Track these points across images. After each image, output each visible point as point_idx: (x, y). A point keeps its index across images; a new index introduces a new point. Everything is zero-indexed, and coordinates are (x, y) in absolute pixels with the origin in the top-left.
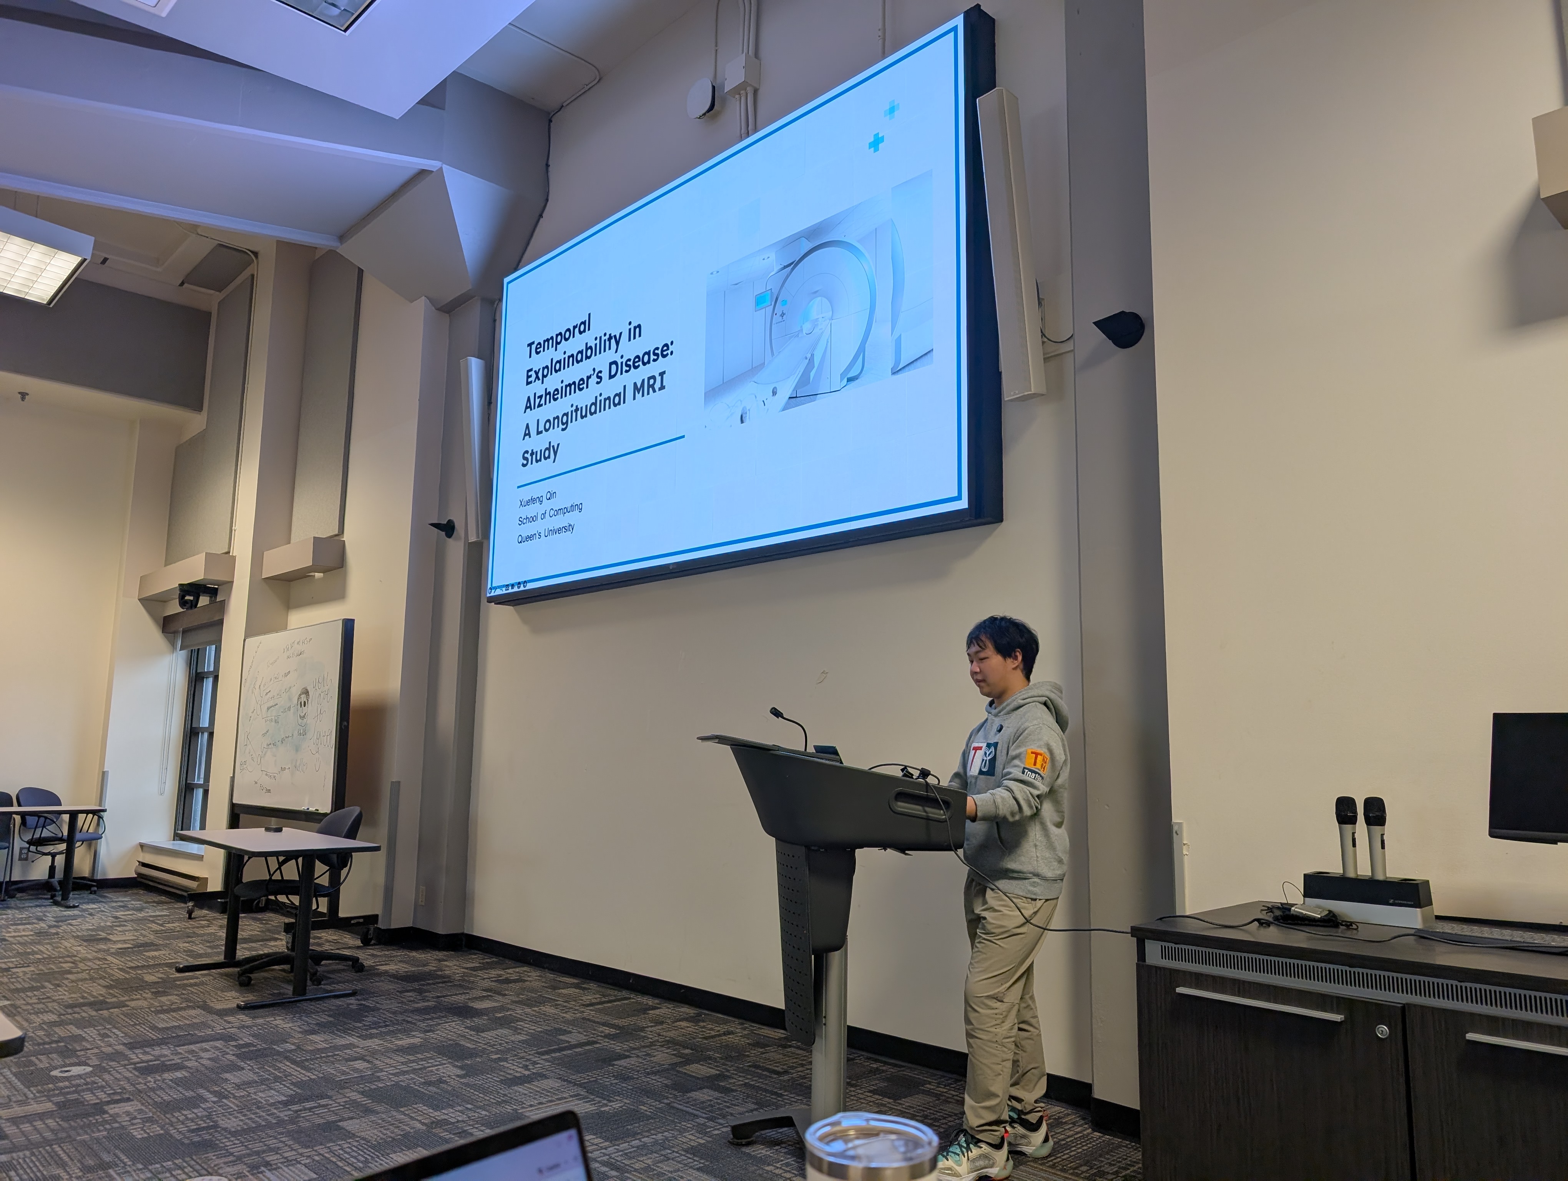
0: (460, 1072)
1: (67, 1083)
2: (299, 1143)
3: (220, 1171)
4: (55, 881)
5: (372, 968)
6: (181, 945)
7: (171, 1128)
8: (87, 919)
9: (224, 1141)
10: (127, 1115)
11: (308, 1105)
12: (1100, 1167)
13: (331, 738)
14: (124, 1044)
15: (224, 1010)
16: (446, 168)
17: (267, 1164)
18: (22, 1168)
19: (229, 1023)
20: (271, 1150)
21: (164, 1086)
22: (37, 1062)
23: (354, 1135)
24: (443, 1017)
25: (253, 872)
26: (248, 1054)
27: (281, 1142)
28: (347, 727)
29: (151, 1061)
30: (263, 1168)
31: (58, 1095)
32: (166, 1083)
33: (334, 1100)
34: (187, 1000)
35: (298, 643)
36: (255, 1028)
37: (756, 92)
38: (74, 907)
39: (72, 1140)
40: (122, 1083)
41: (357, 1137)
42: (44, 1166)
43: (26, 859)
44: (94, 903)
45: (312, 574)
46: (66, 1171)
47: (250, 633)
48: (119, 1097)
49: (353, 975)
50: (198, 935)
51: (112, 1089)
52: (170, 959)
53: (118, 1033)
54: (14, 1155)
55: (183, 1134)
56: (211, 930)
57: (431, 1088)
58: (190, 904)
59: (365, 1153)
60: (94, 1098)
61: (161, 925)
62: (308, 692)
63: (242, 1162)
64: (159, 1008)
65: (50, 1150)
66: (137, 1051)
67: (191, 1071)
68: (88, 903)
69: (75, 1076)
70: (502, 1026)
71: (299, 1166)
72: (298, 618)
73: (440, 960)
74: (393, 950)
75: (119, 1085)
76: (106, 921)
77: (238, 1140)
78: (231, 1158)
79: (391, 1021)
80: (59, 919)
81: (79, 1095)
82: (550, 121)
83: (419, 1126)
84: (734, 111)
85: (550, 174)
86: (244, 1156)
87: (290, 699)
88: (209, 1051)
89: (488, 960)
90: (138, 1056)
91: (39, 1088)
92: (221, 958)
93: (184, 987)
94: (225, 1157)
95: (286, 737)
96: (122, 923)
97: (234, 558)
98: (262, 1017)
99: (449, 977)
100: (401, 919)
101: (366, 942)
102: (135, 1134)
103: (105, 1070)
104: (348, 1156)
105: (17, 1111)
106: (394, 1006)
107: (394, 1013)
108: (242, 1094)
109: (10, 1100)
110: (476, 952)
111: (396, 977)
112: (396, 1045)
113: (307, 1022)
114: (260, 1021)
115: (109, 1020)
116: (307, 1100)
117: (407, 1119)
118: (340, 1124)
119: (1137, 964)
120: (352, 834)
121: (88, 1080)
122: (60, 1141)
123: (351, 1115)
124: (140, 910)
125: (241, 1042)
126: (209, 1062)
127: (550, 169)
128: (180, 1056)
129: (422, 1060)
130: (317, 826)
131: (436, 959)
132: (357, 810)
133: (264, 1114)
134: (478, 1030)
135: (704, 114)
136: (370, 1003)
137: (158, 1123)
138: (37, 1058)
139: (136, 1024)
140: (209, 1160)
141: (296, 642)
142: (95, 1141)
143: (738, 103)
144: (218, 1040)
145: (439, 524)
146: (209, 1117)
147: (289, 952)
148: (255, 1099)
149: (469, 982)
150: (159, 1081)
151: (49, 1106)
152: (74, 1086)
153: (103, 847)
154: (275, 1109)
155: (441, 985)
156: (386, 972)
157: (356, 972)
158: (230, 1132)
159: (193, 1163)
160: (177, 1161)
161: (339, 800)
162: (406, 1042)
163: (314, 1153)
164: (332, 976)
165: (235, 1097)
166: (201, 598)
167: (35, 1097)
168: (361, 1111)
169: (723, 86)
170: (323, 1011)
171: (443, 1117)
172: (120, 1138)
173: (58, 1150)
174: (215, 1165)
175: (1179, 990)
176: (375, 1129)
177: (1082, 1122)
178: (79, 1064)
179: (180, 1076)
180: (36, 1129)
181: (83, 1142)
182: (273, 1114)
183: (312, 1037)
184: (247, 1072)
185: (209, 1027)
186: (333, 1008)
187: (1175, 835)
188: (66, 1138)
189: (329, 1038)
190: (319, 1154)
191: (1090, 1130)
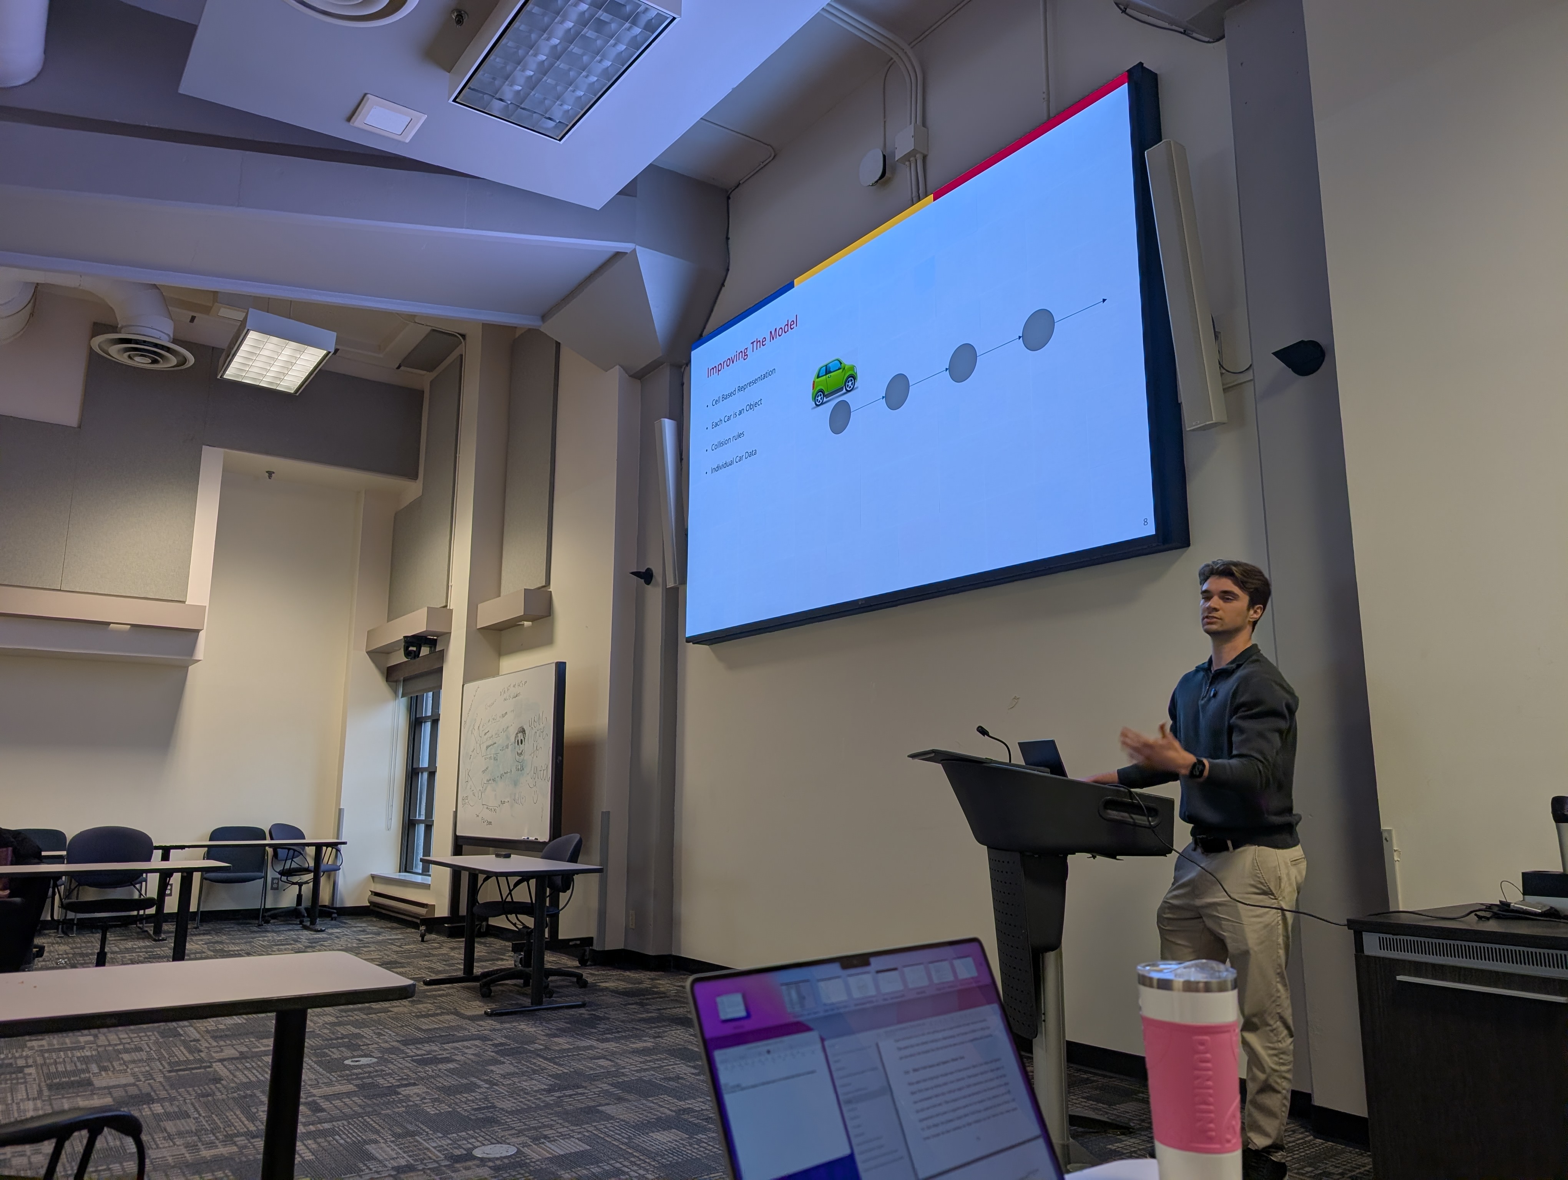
0: (693, 1071)
1: (360, 1071)
2: (567, 1121)
3: (507, 1141)
4: (302, 908)
5: (594, 985)
6: (422, 963)
7: (457, 1107)
8: (335, 941)
9: (504, 1118)
10: (418, 1096)
11: (568, 1092)
12: (1326, 1168)
13: (547, 772)
14: (398, 1041)
15: (473, 1016)
16: (639, 250)
17: (546, 1137)
18: (344, 1133)
19: (481, 1026)
20: (545, 1126)
21: (441, 1075)
22: (330, 1053)
23: (613, 1117)
24: (667, 1026)
25: (489, 893)
26: (503, 1051)
27: (552, 1120)
28: (562, 762)
29: (424, 1055)
30: (543, 1140)
31: (355, 1079)
32: (442, 1072)
33: (589, 1090)
34: (440, 1008)
35: (514, 686)
36: (505, 1031)
37: (925, 158)
38: (322, 931)
39: (378, 1114)
40: (405, 1071)
41: (617, 1119)
42: (361, 1133)
43: (277, 889)
44: (337, 928)
45: (521, 623)
46: (380, 1136)
47: (469, 677)
48: (406, 1082)
49: (578, 990)
50: (434, 955)
51: (399, 1076)
52: (415, 974)
53: (390, 1032)
54: (334, 1123)
55: (468, 1112)
56: (444, 950)
57: (671, 1083)
58: (423, 928)
59: (627, 1132)
60: (386, 1082)
61: (400, 947)
62: (524, 731)
63: (524, 1135)
64: (418, 1014)
65: (362, 1120)
66: (410, 1047)
67: (461, 1063)
68: (332, 928)
69: (365, 1065)
71: (572, 1139)
72: (510, 664)
73: (652, 979)
74: (609, 970)
75: (404, 1073)
76: (352, 943)
77: (516, 1118)
78: (514, 1132)
79: (622, 1028)
80: (312, 941)
81: (373, 1079)
82: (729, 198)
83: (668, 1112)
84: (905, 178)
85: (730, 246)
86: (524, 1130)
87: (508, 738)
88: (470, 1048)
90: (411, 1050)
91: (339, 1073)
92: (460, 974)
93: (435, 997)
94: (508, 1130)
95: (505, 773)
96: (366, 945)
97: (451, 611)
98: (509, 1023)
99: (664, 993)
100: (614, 942)
101: (583, 963)
102: (428, 1110)
103: (387, 1061)
104: (613, 1134)
105: (328, 1090)
106: (622, 1016)
107: (622, 1021)
108: (508, 1082)
109: (318, 1082)
110: (685, 972)
111: (616, 992)
112: (632, 1048)
113: (548, 1027)
114: (507, 1025)
115: (379, 1022)
116: (566, 1089)
117: (656, 1106)
118: (598, 1108)
119: (1355, 955)
120: (573, 859)
121: (377, 1068)
122: (369, 1114)
123: (607, 1101)
124: (379, 934)
125: (496, 1042)
126: (472, 1057)
127: (730, 241)
128: (448, 1052)
129: (657, 1060)
130: (541, 854)
131: (649, 979)
132: (576, 837)
133: (532, 1098)
135: (877, 182)
136: (599, 1013)
137: (444, 1102)
138: (329, 1050)
139: (403, 1026)
140: (496, 1132)
141: (512, 686)
142: (397, 1115)
143: (908, 169)
144: (475, 1039)
145: (640, 572)
146: (486, 1099)
147: (522, 968)
148: (521, 1087)
149: (683, 997)
150: (436, 1070)
151: (351, 1087)
152: (366, 1073)
153: (342, 878)
154: (540, 1094)
155: (658, 1000)
156: (607, 988)
157: (581, 987)
158: (507, 1112)
159: (483, 1134)
160: (469, 1132)
161: (556, 829)
162: (640, 1045)
163: (583, 1130)
164: (560, 990)
165: (503, 1085)
166: (423, 648)
167: (337, 1081)
168: (615, 1099)
169: (893, 154)
170: (560, 1019)
171: (688, 1106)
172: (416, 1113)
173: (369, 1120)
174: (502, 1137)
175: (1399, 978)
176: (630, 1113)
177: (1302, 1130)
178: (365, 1056)
179: (452, 1067)
180: (346, 1104)
181: (387, 1115)
182: (540, 1099)
183: (556, 1039)
184: (508, 1066)
185: (466, 1029)
186: (568, 1016)
187: (1384, 841)
188: (373, 1112)
189: (570, 1040)
190: (588, 1131)
191: (1312, 1137)
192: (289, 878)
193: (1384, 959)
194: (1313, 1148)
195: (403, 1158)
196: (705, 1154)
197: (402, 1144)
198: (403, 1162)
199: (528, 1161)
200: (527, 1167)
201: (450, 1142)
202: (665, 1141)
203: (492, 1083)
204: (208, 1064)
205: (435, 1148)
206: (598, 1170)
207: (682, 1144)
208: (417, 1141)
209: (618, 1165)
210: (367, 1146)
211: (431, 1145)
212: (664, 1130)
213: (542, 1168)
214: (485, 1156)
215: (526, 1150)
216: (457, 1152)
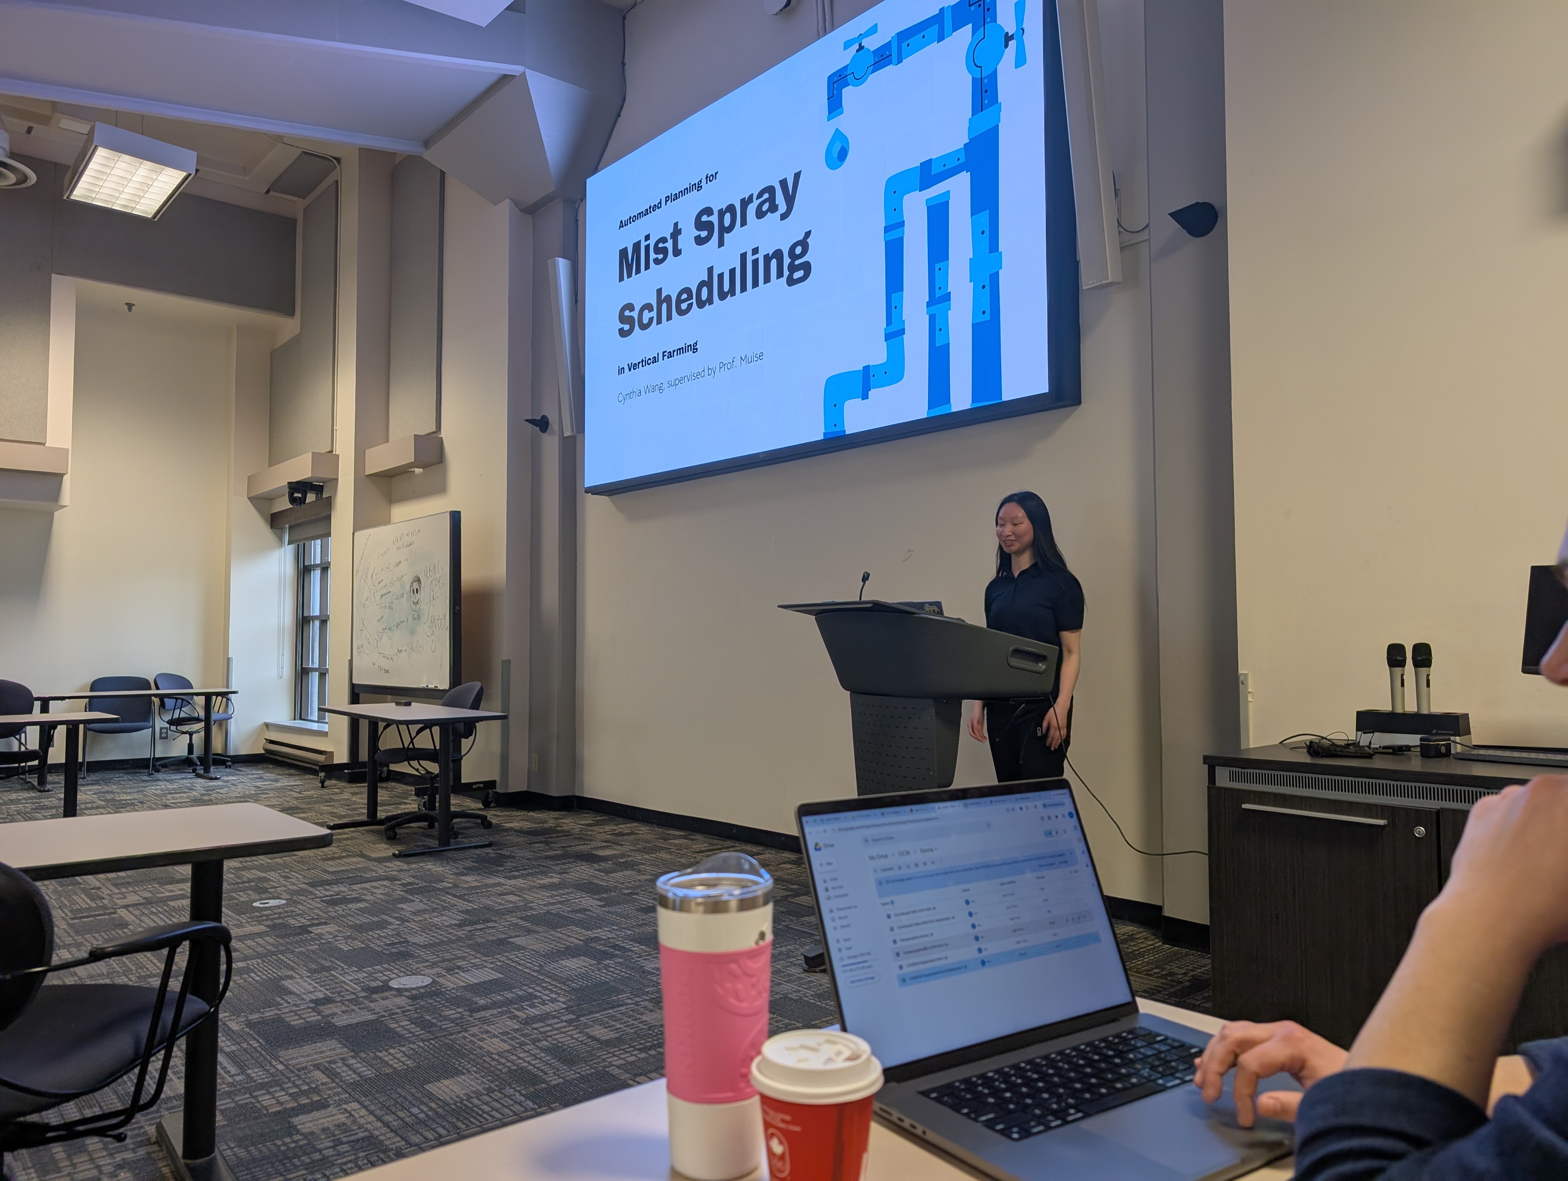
0: (599, 903)
1: (270, 912)
2: (479, 953)
3: (422, 972)
4: (194, 756)
5: (498, 826)
6: (324, 808)
7: (370, 943)
8: (232, 788)
9: (417, 951)
10: (330, 934)
11: (478, 927)
13: (445, 620)
14: (305, 883)
15: (380, 858)
16: (528, 71)
17: (459, 968)
18: (259, 971)
19: (388, 867)
20: (460, 958)
21: (352, 914)
22: (237, 896)
23: (524, 947)
24: (572, 862)
25: (389, 741)
26: (412, 890)
27: (465, 952)
28: (460, 612)
29: (334, 896)
30: (457, 971)
31: (266, 920)
32: (353, 912)
33: (499, 923)
34: (345, 850)
35: (407, 535)
36: (413, 871)
38: (216, 779)
39: (292, 952)
40: (315, 911)
41: (527, 949)
42: (276, 969)
43: (166, 738)
44: (233, 776)
45: (412, 470)
46: (296, 972)
47: (359, 524)
48: (318, 922)
49: (483, 831)
50: (335, 800)
51: (309, 916)
53: (297, 875)
54: (249, 962)
55: (382, 947)
56: (345, 796)
57: (578, 915)
58: (322, 774)
59: (537, 960)
60: (297, 922)
61: (299, 793)
62: (420, 580)
63: (438, 966)
64: (324, 857)
65: (277, 958)
66: (320, 888)
67: (371, 903)
68: (227, 776)
69: (274, 907)
70: (626, 869)
71: (485, 969)
72: (401, 512)
73: (556, 819)
74: (513, 811)
75: (314, 913)
76: (249, 790)
77: (429, 951)
78: (428, 964)
79: (528, 866)
80: (207, 789)
81: (284, 920)
82: (625, 19)
83: (576, 941)
84: (811, 8)
85: (626, 70)
86: (438, 962)
87: (403, 587)
88: (379, 888)
89: (600, 818)
90: (320, 892)
91: (248, 915)
92: (364, 818)
93: (340, 840)
94: (422, 962)
95: (401, 622)
96: (265, 792)
97: (338, 456)
98: (416, 863)
99: (569, 832)
100: (517, 784)
101: (487, 805)
102: (342, 947)
103: (298, 902)
104: (524, 962)
105: (239, 932)
106: (527, 854)
107: (528, 859)
108: (419, 919)
110: (588, 811)
111: (520, 832)
112: (539, 884)
113: (455, 867)
114: (415, 866)
115: (285, 866)
116: (476, 923)
117: (564, 937)
118: (509, 940)
119: (1208, 787)
120: (475, 706)
121: (286, 909)
122: (282, 952)
123: (517, 934)
124: (277, 781)
125: (404, 881)
126: (382, 896)
127: (626, 67)
128: (357, 892)
129: (564, 894)
130: (441, 701)
131: (553, 818)
132: (477, 685)
133: (444, 933)
134: (607, 872)
135: (781, 11)
136: (505, 852)
137: (357, 939)
138: (236, 894)
139: (309, 869)
140: (410, 965)
141: (405, 534)
142: (311, 952)
144: (383, 880)
145: (534, 420)
146: (398, 934)
147: (427, 812)
148: (432, 922)
149: (588, 835)
150: (346, 910)
151: (262, 928)
152: (276, 914)
153: (233, 727)
154: (452, 929)
155: (563, 838)
156: (511, 828)
157: (486, 828)
158: (420, 946)
159: (397, 967)
160: (384, 966)
161: (456, 678)
162: (546, 881)
163: (495, 960)
164: (465, 832)
165: (414, 921)
166: (308, 495)
167: (248, 922)
168: (525, 931)
170: (467, 859)
171: (595, 935)
172: (331, 950)
173: (283, 958)
174: (417, 968)
175: (1245, 806)
176: (540, 943)
177: (1153, 937)
178: (273, 898)
179: (362, 906)
180: (258, 944)
181: (301, 953)
182: (451, 933)
183: (464, 878)
184: (418, 903)
185: (373, 870)
186: (474, 856)
187: (1241, 684)
188: (286, 950)
189: (478, 878)
190: (500, 961)
191: (1160, 943)
192: (179, 728)
193: (1232, 789)
194: (1161, 953)
195: (321, 991)
196: (613, 977)
197: (318, 979)
198: (321, 995)
199: (444, 990)
200: (443, 995)
201: (366, 975)
202: (574, 967)
203: (403, 920)
204: (112, 911)
205: (351, 981)
206: (512, 995)
207: (591, 969)
208: (334, 976)
209: (531, 990)
210: (283, 982)
211: (347, 979)
212: (573, 957)
213: (457, 996)
214: (401, 986)
215: (440, 980)
216: (374, 984)
